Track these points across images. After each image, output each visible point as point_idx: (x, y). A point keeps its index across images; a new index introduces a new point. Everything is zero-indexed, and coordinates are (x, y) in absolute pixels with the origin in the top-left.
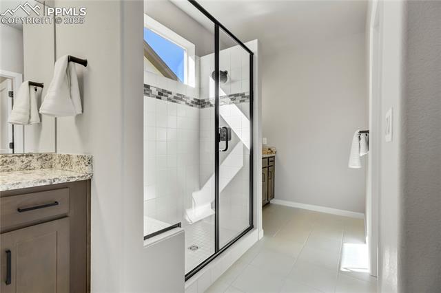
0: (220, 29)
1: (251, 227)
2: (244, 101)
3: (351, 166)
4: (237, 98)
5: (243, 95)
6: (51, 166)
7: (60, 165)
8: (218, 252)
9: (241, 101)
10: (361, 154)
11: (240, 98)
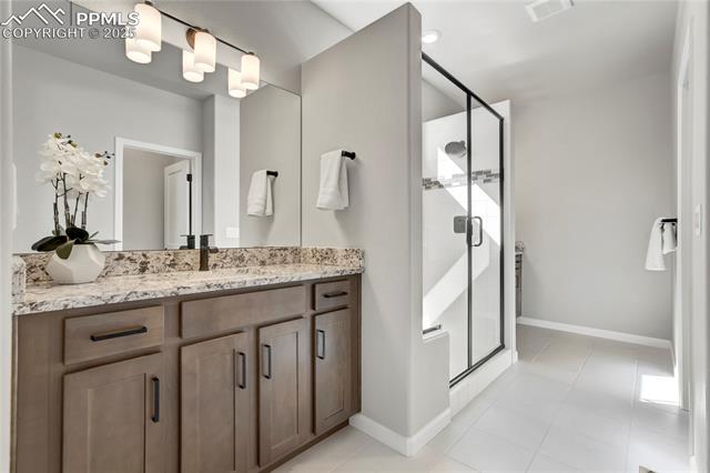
0: (472, 98)
1: (502, 347)
2: (489, 181)
3: (649, 267)
4: (479, 177)
5: (488, 173)
6: (300, 261)
7: (315, 259)
8: (471, 369)
9: (485, 181)
10: (665, 252)
11: (484, 177)
